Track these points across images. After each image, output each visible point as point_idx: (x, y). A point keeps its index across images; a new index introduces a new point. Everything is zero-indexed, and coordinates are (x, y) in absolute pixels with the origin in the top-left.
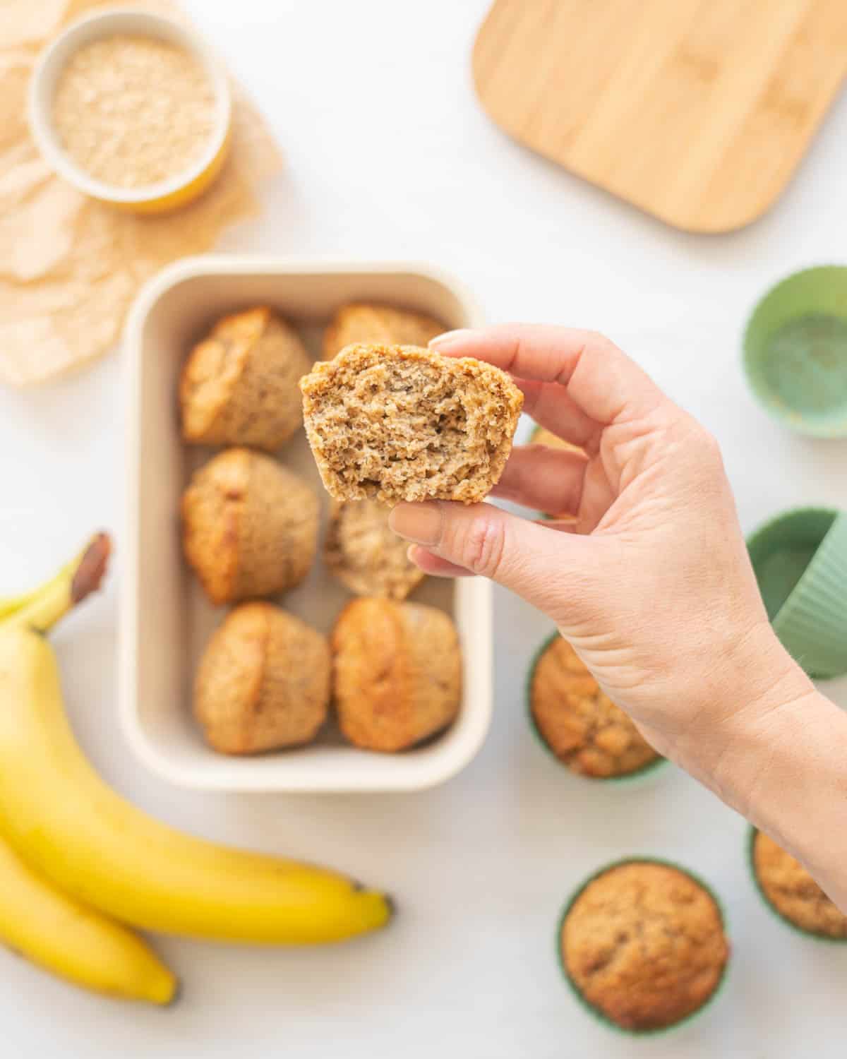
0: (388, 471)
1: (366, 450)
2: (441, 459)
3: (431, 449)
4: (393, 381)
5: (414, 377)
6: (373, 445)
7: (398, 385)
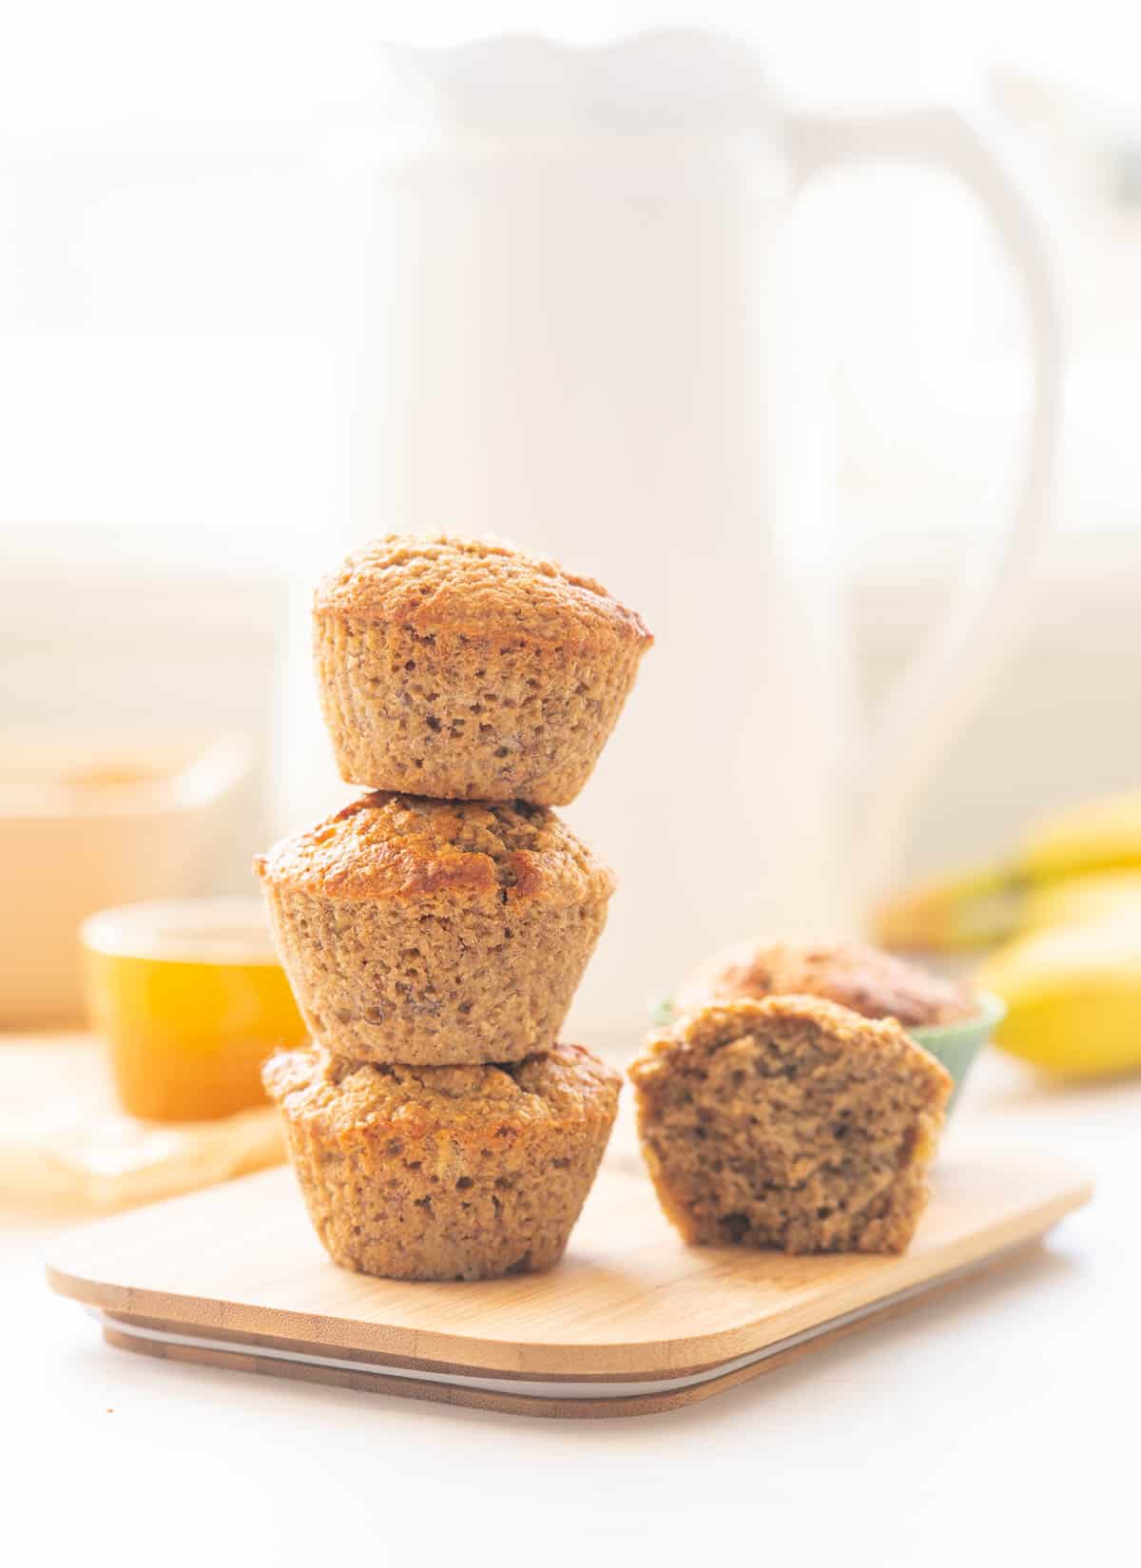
0: (761, 1206)
1: (727, 1175)
2: (842, 1185)
3: (829, 1170)
4: (768, 1059)
5: (799, 1052)
6: (737, 1164)
7: (776, 1065)
